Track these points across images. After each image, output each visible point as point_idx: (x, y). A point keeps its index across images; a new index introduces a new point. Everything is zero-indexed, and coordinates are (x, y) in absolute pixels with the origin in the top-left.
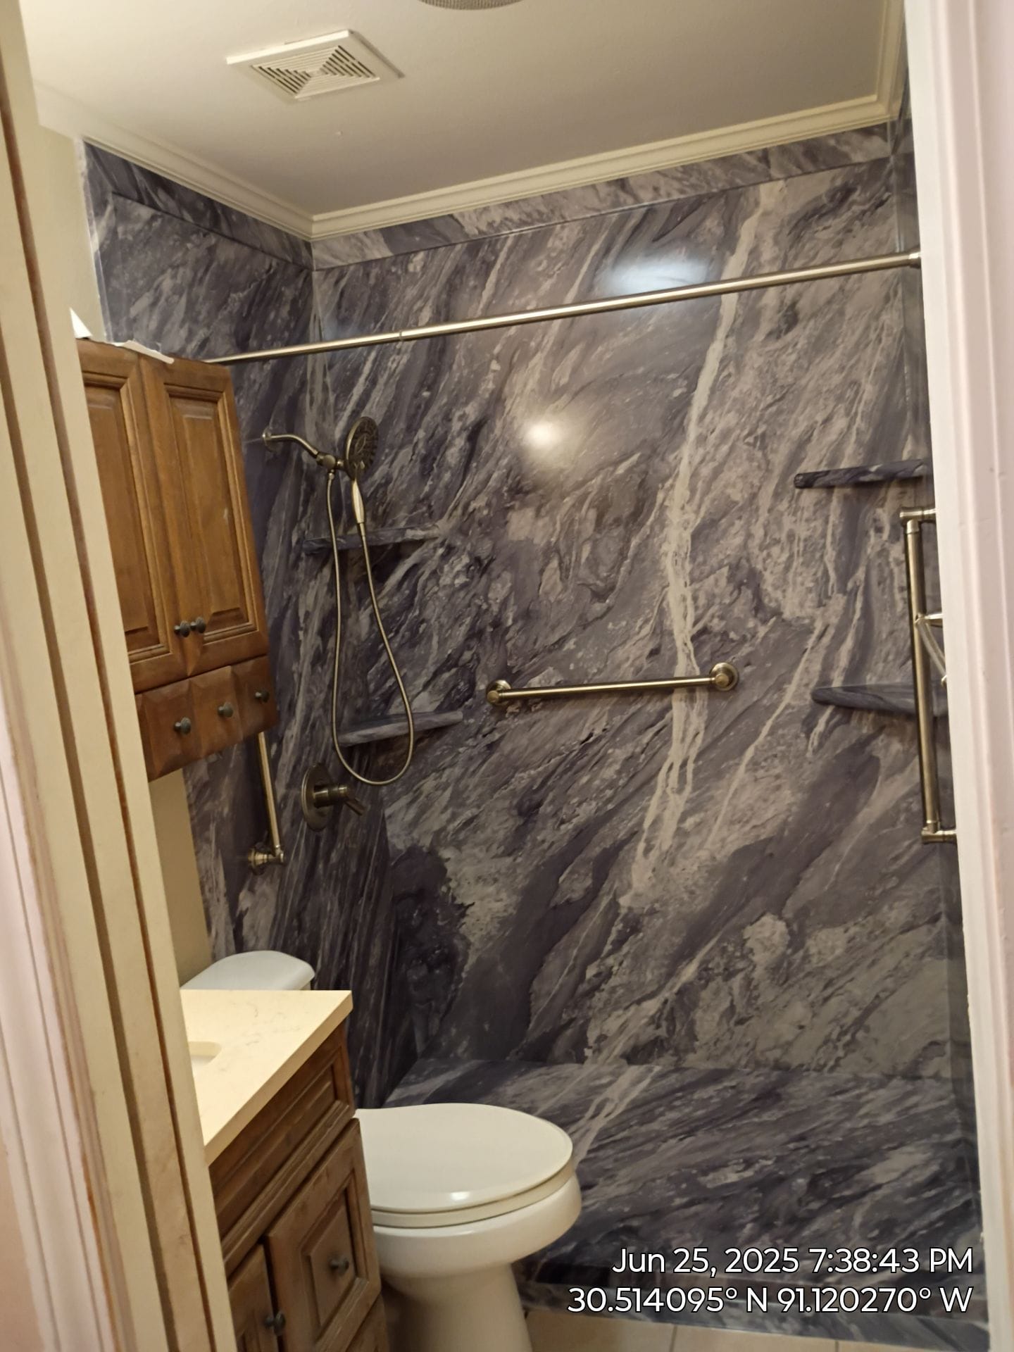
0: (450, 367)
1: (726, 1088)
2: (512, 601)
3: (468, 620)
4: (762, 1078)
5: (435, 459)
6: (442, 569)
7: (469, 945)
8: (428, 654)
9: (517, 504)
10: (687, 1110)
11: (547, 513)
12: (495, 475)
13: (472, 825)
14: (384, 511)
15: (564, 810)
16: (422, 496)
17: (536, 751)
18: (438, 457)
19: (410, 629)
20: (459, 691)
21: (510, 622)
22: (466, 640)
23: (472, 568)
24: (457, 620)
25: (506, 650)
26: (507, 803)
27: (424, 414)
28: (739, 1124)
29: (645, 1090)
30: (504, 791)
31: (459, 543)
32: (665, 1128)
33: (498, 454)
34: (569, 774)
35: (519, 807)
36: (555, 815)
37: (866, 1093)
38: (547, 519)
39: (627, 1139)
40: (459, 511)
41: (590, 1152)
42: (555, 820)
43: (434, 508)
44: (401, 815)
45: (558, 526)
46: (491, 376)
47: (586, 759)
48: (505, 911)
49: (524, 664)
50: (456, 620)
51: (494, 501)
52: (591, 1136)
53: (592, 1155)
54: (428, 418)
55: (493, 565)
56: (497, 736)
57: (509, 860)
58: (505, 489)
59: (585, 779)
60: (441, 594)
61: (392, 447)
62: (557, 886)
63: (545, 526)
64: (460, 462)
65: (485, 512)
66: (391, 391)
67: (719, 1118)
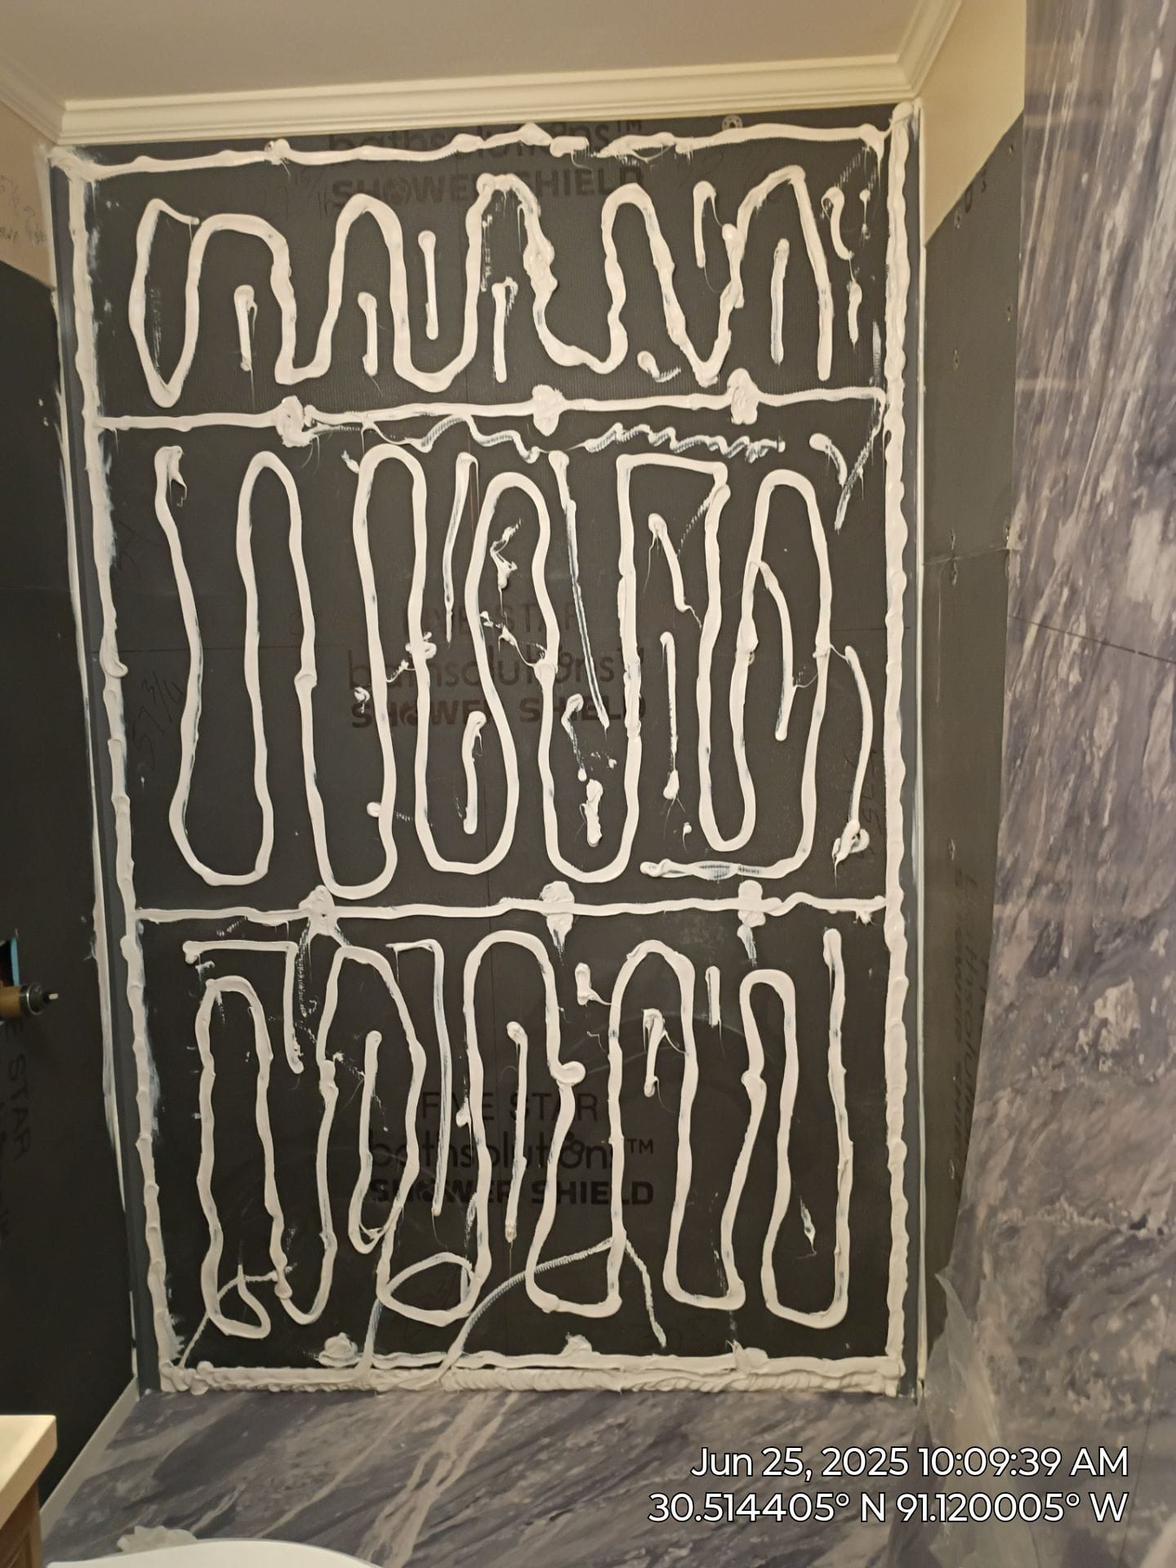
1: (610, 1427)
4: (659, 1410)
10: (558, 1468)
28: (635, 1487)
29: (495, 1437)
32: (527, 1501)
37: (803, 1429)
39: (472, 1521)
41: (417, 1548)
52: (418, 1520)
53: (420, 1554)
67: (605, 1479)
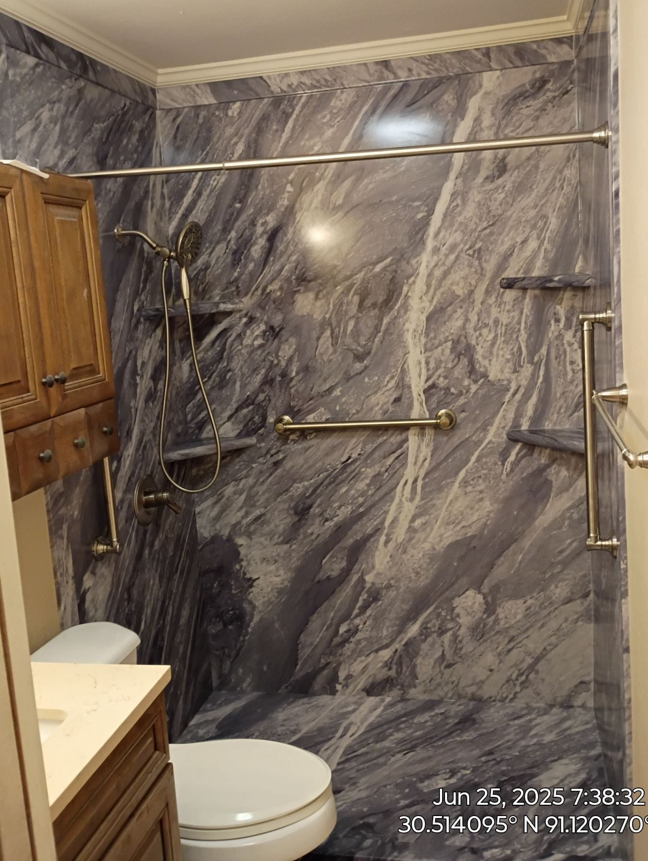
0: (257, 187)
1: (437, 715)
2: (296, 359)
3: (263, 371)
4: (462, 707)
5: (243, 253)
6: (245, 333)
7: (254, 608)
8: (232, 394)
9: (302, 289)
10: (409, 731)
11: (324, 297)
12: (287, 267)
13: (260, 521)
14: (204, 289)
15: (328, 512)
16: (232, 280)
17: (310, 467)
18: (245, 252)
19: (220, 376)
20: (254, 423)
21: (294, 374)
22: (261, 386)
23: (267, 333)
24: (255, 370)
25: (290, 394)
26: (286, 506)
27: (236, 220)
28: (446, 742)
29: (379, 716)
30: (285, 497)
31: (258, 315)
32: (393, 746)
33: (289, 252)
34: (333, 485)
35: (295, 508)
36: (321, 515)
37: (535, 719)
38: (323, 301)
39: (366, 753)
40: (259, 292)
41: (339, 764)
42: (321, 519)
43: (240, 289)
44: (208, 512)
45: (331, 306)
46: (286, 195)
47: (345, 475)
48: (282, 584)
49: (302, 405)
50: (254, 370)
51: (285, 286)
52: (340, 752)
53: (340, 767)
54: (238, 223)
55: (283, 332)
56: (281, 456)
57: (286, 547)
58: (294, 277)
59: (344, 490)
60: (243, 351)
61: (211, 242)
62: (321, 566)
63: (322, 305)
64: (261, 255)
65: (279, 293)
66: (212, 202)
67: (431, 738)
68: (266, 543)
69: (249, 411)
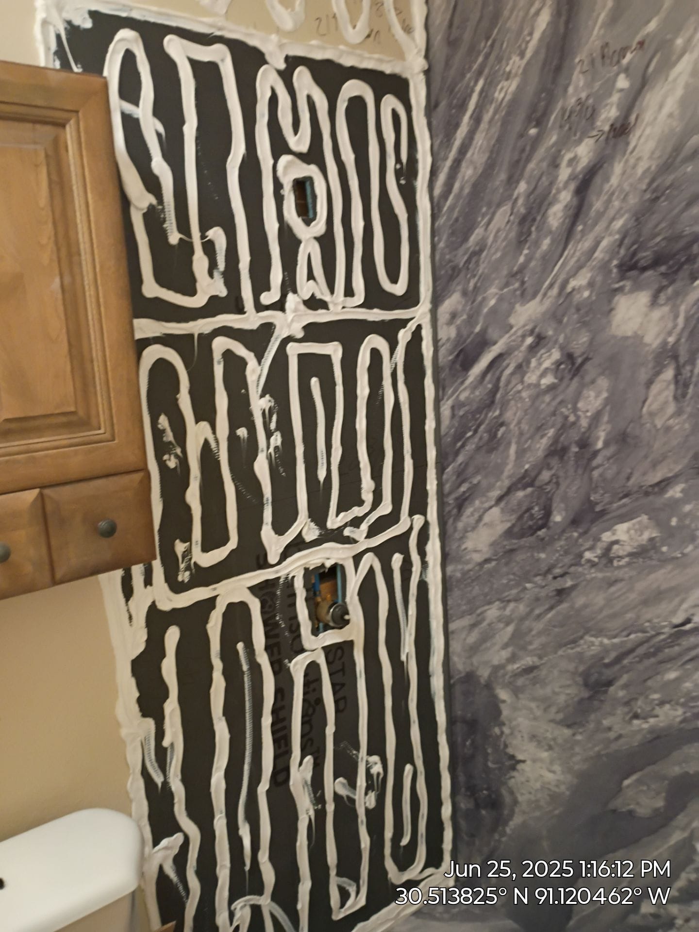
0: (566, 90)
2: (606, 418)
3: (551, 432)
5: (534, 220)
6: (528, 362)
7: (516, 802)
8: (504, 464)
9: (628, 284)
11: (668, 299)
12: (604, 243)
13: (531, 676)
14: (475, 287)
15: (639, 703)
16: (515, 269)
17: (614, 616)
18: (539, 218)
19: (489, 431)
20: (532, 517)
21: (600, 445)
22: (546, 456)
23: (562, 366)
24: (540, 429)
25: (591, 479)
26: (571, 667)
27: (528, 160)
30: (570, 651)
31: (550, 333)
33: (611, 212)
34: (653, 660)
35: (586, 675)
36: (627, 703)
38: (666, 309)
40: (555, 291)
42: (626, 709)
43: (526, 285)
44: (463, 636)
45: (681, 321)
46: (615, 98)
47: (677, 649)
48: (557, 786)
49: (611, 503)
50: (538, 429)
51: (599, 279)
54: (531, 165)
55: (588, 366)
56: (569, 583)
57: (567, 732)
58: (615, 262)
59: (672, 675)
60: (524, 394)
61: (489, 205)
62: (620, 789)
63: (662, 318)
64: (564, 222)
65: (586, 294)
66: (495, 130)
68: (538, 713)
69: (526, 496)
